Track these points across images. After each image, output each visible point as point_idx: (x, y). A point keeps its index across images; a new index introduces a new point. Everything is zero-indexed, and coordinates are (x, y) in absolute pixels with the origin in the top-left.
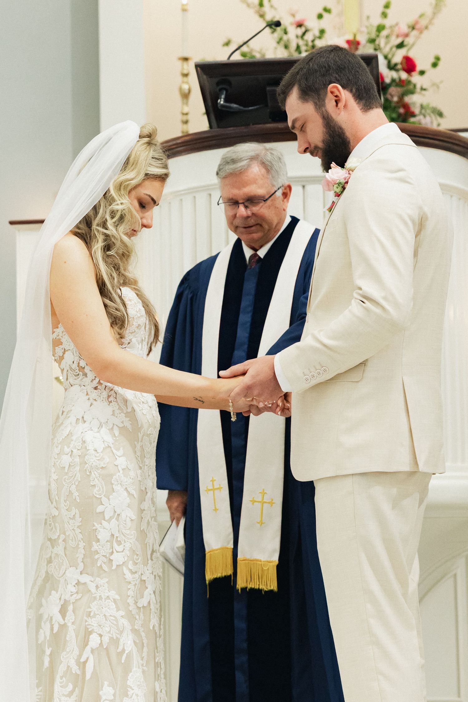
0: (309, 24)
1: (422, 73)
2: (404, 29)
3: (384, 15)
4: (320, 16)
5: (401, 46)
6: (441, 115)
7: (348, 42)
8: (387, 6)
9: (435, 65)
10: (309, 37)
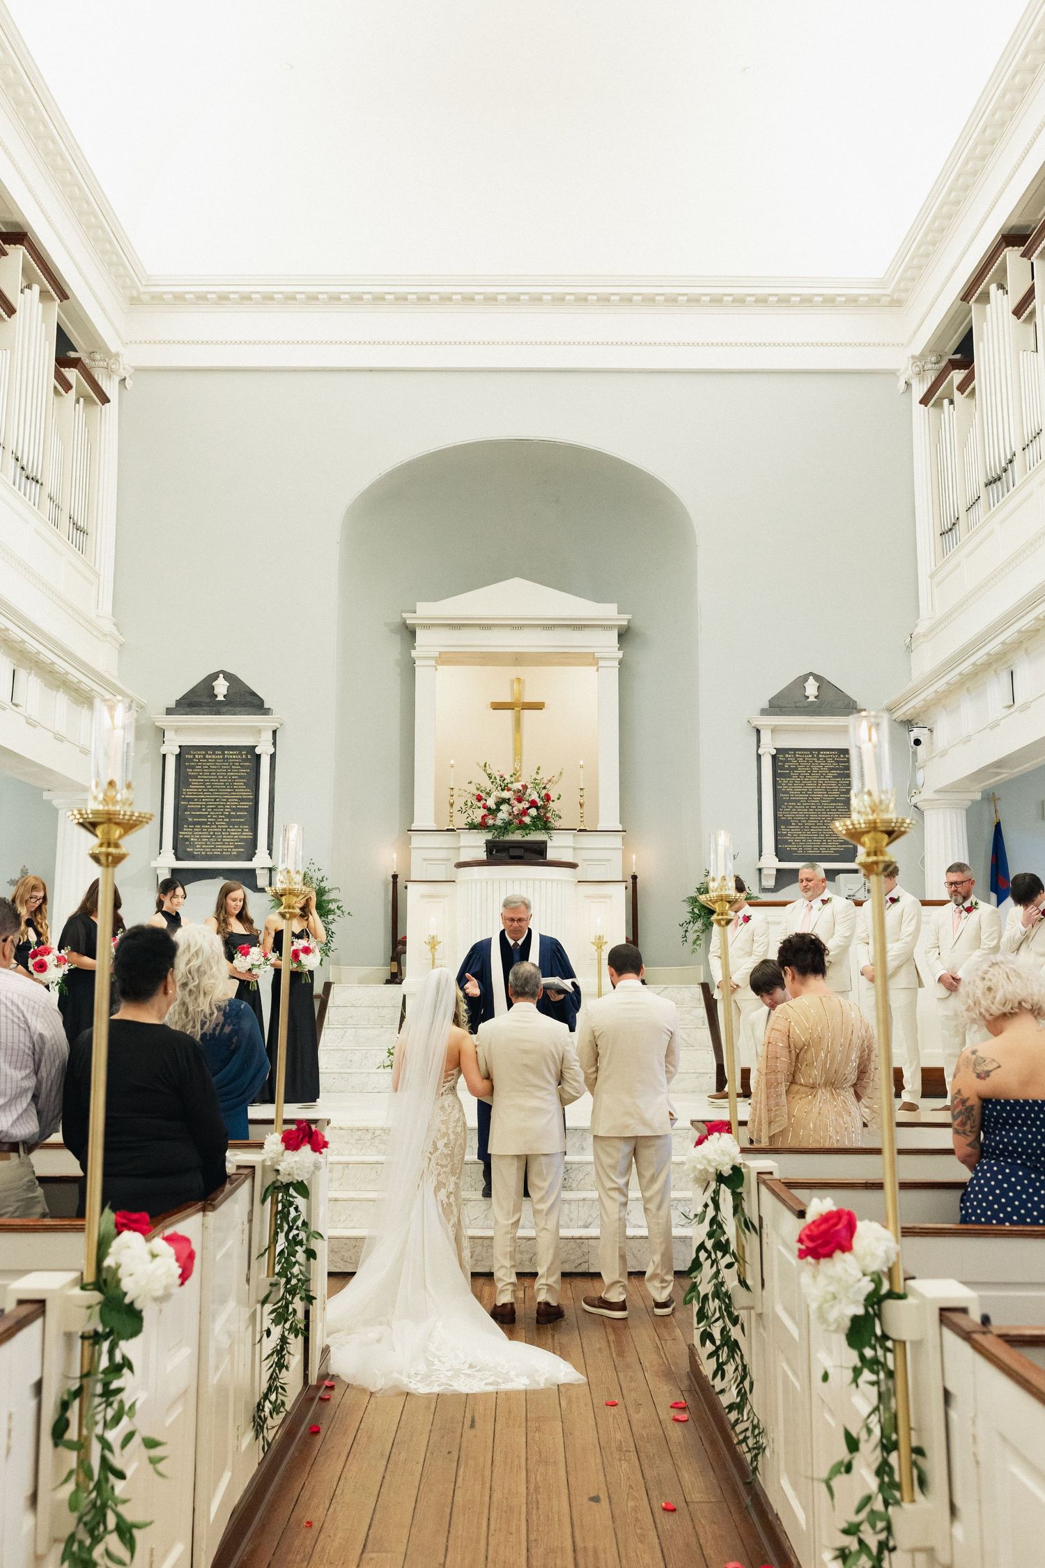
0: (505, 776)
1: (553, 801)
2: (546, 781)
3: (537, 773)
4: (511, 776)
5: (544, 788)
6: (560, 817)
7: (522, 786)
8: (539, 769)
9: (558, 799)
10: (505, 782)
